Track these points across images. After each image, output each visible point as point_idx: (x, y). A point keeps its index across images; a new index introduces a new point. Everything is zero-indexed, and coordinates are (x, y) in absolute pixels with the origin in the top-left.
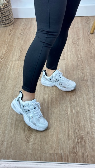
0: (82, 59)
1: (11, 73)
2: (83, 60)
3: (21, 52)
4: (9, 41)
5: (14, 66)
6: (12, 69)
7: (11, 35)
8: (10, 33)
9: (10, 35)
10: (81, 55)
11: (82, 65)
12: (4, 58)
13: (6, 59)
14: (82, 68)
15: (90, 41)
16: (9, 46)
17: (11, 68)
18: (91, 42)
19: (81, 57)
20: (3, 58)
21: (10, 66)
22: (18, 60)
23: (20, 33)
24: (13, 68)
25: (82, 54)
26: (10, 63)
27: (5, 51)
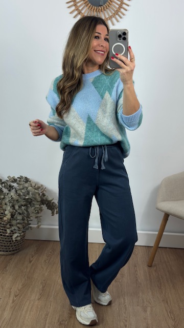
0: (125, 305)
1: (27, 318)
2: (127, 306)
3: (43, 287)
4: (28, 270)
5: (32, 308)
6: (29, 312)
7: (32, 263)
8: (31, 259)
9: (30, 262)
10: (124, 299)
11: (125, 313)
12: (20, 295)
13: (21, 297)
14: (126, 319)
15: (137, 280)
16: (28, 277)
17: (27, 311)
18: (139, 281)
19: (125, 302)
20: (17, 295)
21: (26, 308)
22: (39, 299)
23: (45, 261)
24: (31, 311)
25: (126, 298)
26: (27, 303)
27: (22, 285)
